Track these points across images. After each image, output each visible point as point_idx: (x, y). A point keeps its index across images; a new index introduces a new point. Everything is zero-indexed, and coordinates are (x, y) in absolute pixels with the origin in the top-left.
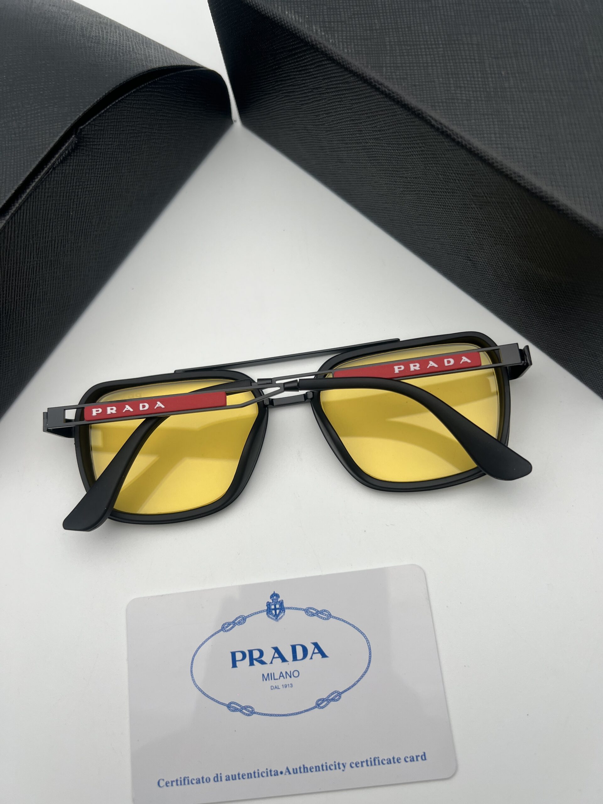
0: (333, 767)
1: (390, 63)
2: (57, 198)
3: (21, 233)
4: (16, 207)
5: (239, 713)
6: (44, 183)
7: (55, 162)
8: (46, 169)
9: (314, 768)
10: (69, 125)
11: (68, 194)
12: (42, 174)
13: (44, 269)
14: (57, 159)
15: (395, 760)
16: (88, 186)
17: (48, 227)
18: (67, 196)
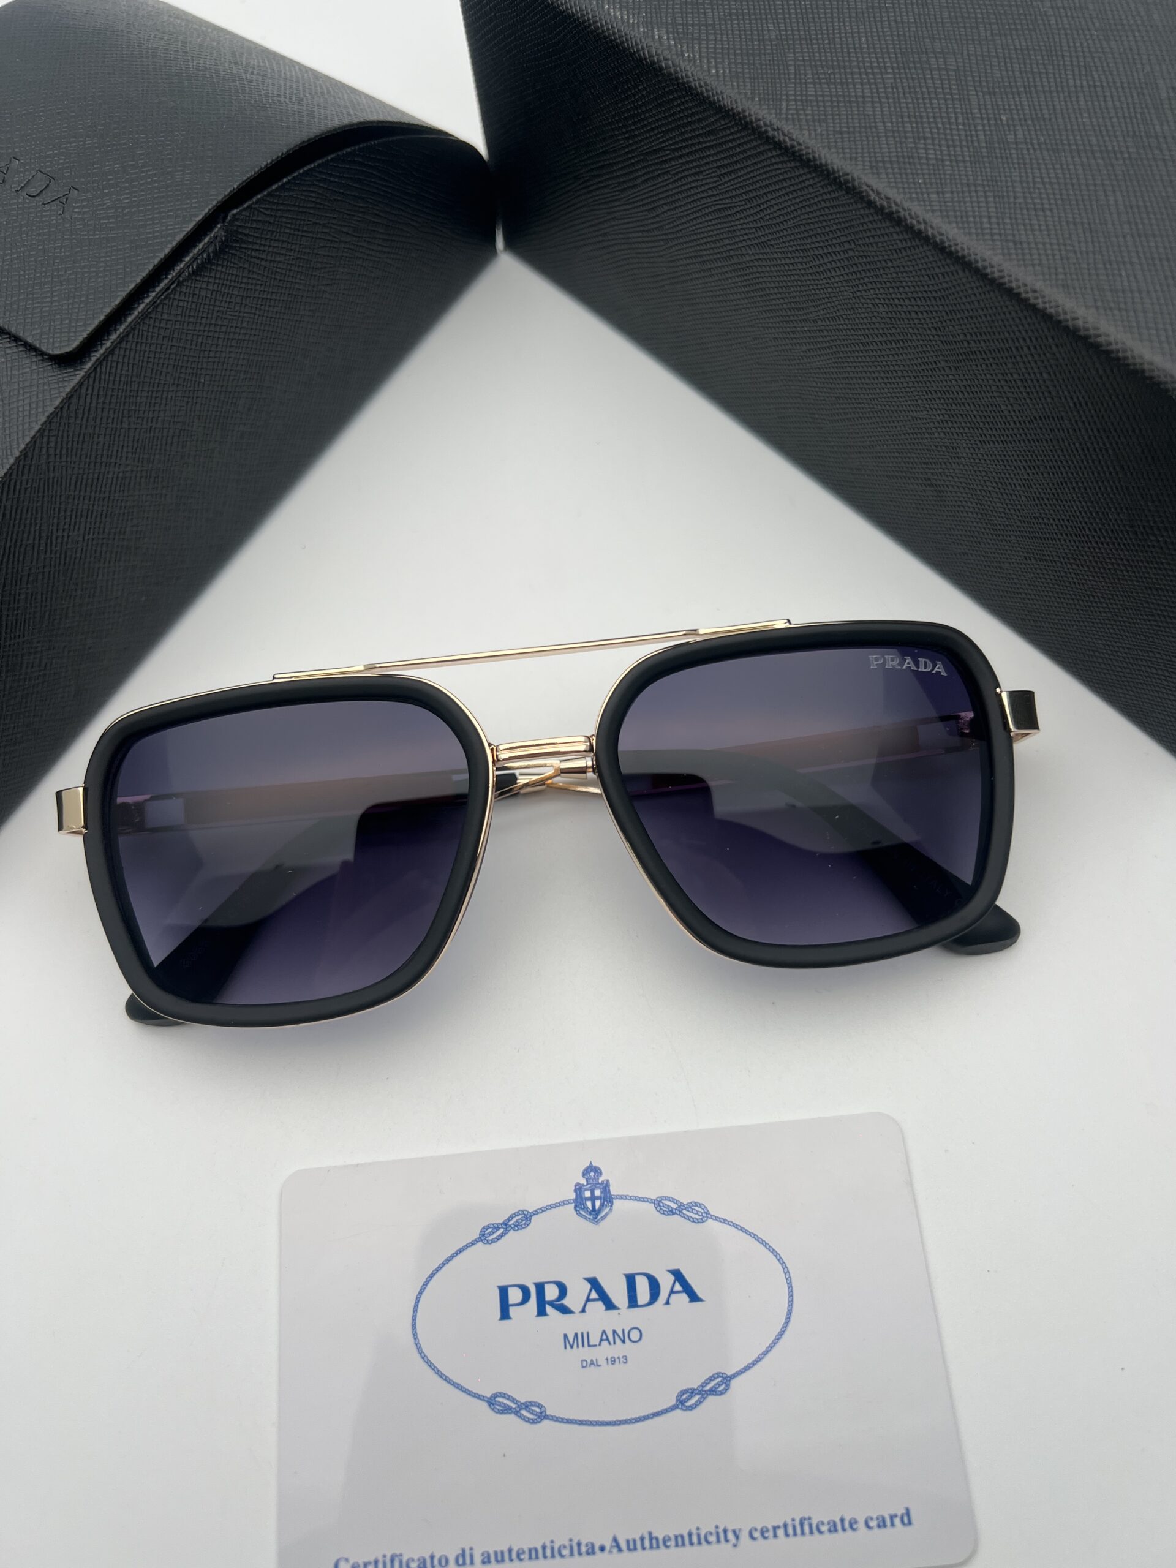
0: (712, 1539)
1: (795, 95)
2: (182, 344)
4: (104, 347)
5: (512, 1416)
6: (160, 309)
7: (182, 270)
8: (166, 281)
9: (673, 1539)
10: (214, 203)
11: (200, 340)
12: (158, 289)
14: (187, 266)
15: (847, 1525)
16: (238, 330)
17: (158, 400)
18: (199, 344)
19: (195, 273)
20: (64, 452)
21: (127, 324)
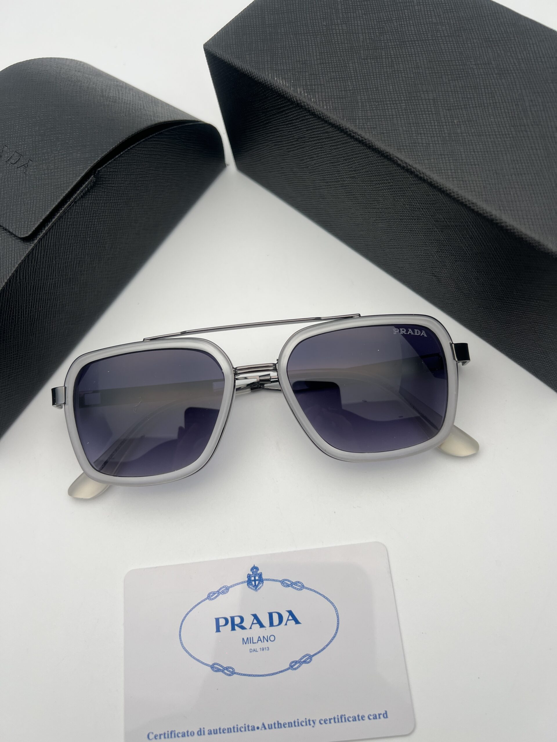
0: (304, 724)
1: (362, 116)
2: (78, 227)
3: (46, 255)
4: (43, 233)
5: (221, 673)
6: (67, 214)
7: (76, 197)
8: (69, 202)
9: (287, 724)
10: (89, 167)
11: (86, 223)
12: (65, 206)
13: (64, 285)
14: (78, 195)
15: (360, 718)
16: (103, 217)
17: (69, 250)
18: (86, 225)
19: (82, 197)
20: (27, 277)
21: (52, 222)
